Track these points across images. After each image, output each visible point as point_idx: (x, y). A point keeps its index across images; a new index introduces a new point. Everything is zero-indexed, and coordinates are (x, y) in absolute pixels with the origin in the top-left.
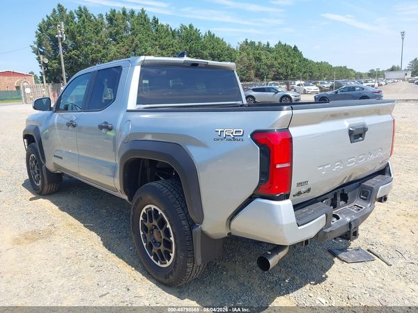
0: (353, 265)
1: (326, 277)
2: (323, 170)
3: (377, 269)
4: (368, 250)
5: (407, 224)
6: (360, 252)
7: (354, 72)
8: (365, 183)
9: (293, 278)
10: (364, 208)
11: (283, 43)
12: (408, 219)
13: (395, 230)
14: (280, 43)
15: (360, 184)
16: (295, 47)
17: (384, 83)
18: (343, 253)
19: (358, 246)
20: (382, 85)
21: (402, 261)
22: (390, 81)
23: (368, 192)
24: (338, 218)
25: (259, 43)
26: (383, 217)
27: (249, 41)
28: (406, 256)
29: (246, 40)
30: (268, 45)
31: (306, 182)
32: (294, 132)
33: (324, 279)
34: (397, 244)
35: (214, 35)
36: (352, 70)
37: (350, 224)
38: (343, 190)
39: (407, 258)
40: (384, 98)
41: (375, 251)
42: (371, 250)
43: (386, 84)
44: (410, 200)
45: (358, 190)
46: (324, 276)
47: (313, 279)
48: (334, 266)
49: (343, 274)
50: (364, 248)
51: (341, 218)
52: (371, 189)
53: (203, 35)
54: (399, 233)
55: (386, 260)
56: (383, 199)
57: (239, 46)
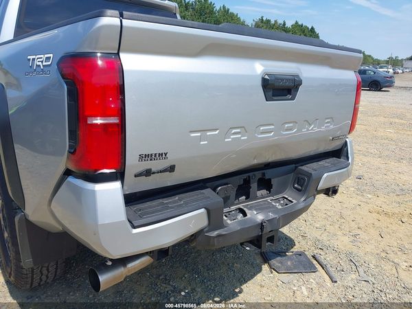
0: (285, 277)
1: (241, 292)
2: (200, 139)
3: (314, 286)
4: (314, 257)
5: (377, 223)
6: (302, 258)
7: (372, 59)
8: (305, 168)
9: (193, 290)
10: (295, 201)
11: (300, 23)
12: (380, 218)
13: (359, 232)
14: (297, 23)
15: (296, 167)
16: (312, 28)
17: (400, 71)
18: (279, 258)
19: (302, 250)
20: (398, 73)
21: (353, 276)
22: (407, 70)
23: (304, 180)
24: (245, 215)
25: (276, 21)
26: (349, 213)
27: (264, 19)
28: (360, 270)
29: (262, 17)
30: (284, 24)
31: (162, 155)
32: (130, 62)
33: (235, 295)
34: (355, 250)
35: (228, 10)
36: (370, 56)
37: (261, 226)
38: (264, 174)
39: (362, 273)
40: (396, 84)
41: (322, 258)
42: (317, 256)
43: (403, 72)
44: (391, 195)
45: (291, 176)
46: (237, 290)
47: (219, 294)
48: (259, 277)
49: (264, 290)
50: (309, 254)
51: (249, 216)
52: (309, 175)
53: (218, 9)
54: (363, 235)
55: (333, 274)
56: (331, 191)
57: (254, 24)
